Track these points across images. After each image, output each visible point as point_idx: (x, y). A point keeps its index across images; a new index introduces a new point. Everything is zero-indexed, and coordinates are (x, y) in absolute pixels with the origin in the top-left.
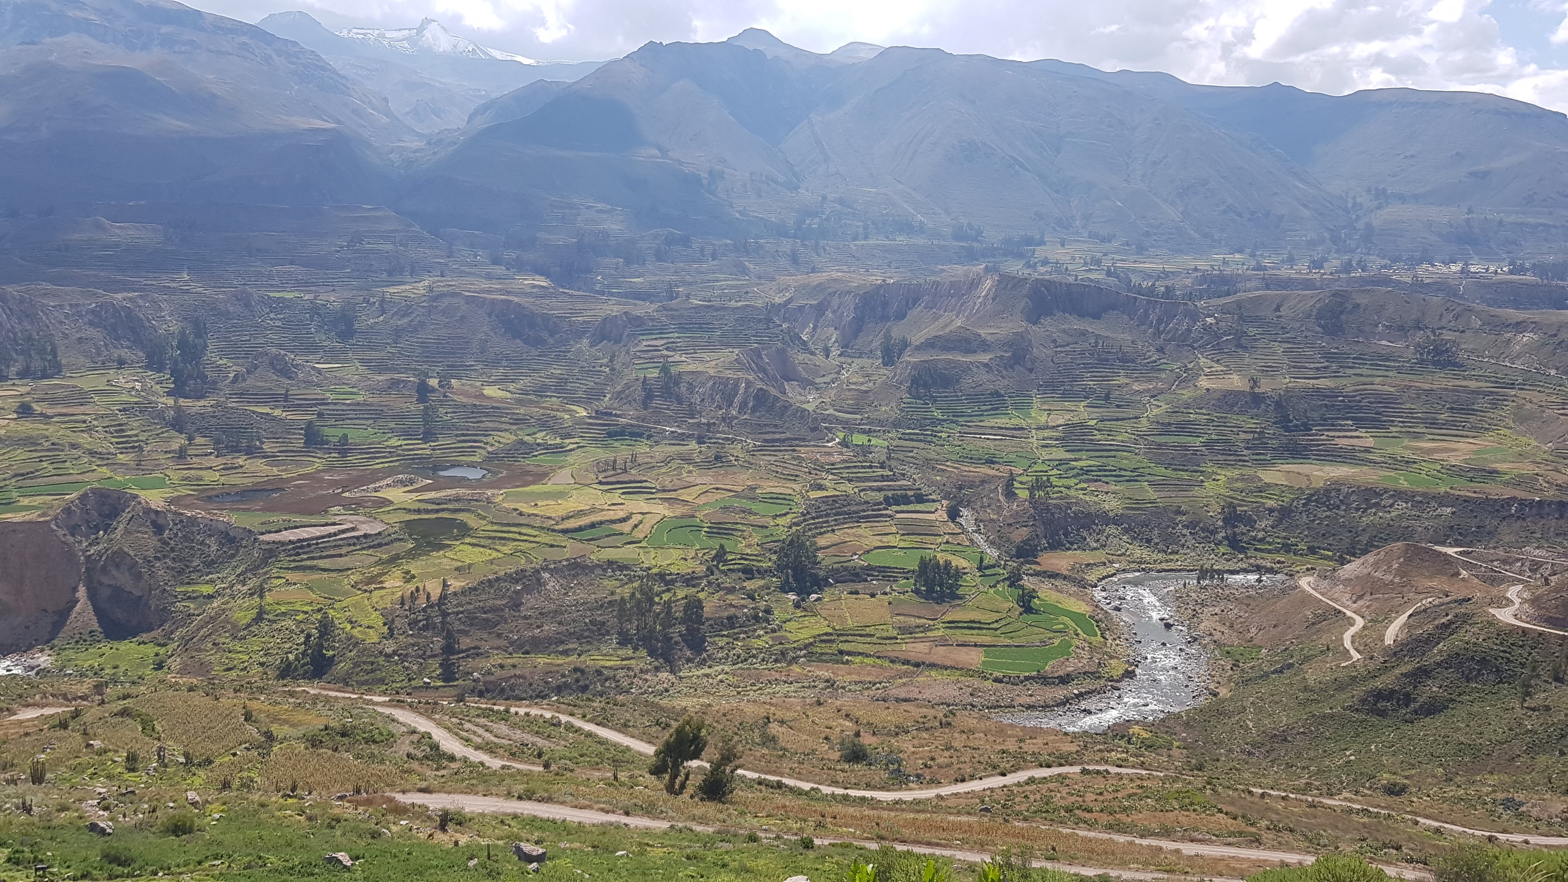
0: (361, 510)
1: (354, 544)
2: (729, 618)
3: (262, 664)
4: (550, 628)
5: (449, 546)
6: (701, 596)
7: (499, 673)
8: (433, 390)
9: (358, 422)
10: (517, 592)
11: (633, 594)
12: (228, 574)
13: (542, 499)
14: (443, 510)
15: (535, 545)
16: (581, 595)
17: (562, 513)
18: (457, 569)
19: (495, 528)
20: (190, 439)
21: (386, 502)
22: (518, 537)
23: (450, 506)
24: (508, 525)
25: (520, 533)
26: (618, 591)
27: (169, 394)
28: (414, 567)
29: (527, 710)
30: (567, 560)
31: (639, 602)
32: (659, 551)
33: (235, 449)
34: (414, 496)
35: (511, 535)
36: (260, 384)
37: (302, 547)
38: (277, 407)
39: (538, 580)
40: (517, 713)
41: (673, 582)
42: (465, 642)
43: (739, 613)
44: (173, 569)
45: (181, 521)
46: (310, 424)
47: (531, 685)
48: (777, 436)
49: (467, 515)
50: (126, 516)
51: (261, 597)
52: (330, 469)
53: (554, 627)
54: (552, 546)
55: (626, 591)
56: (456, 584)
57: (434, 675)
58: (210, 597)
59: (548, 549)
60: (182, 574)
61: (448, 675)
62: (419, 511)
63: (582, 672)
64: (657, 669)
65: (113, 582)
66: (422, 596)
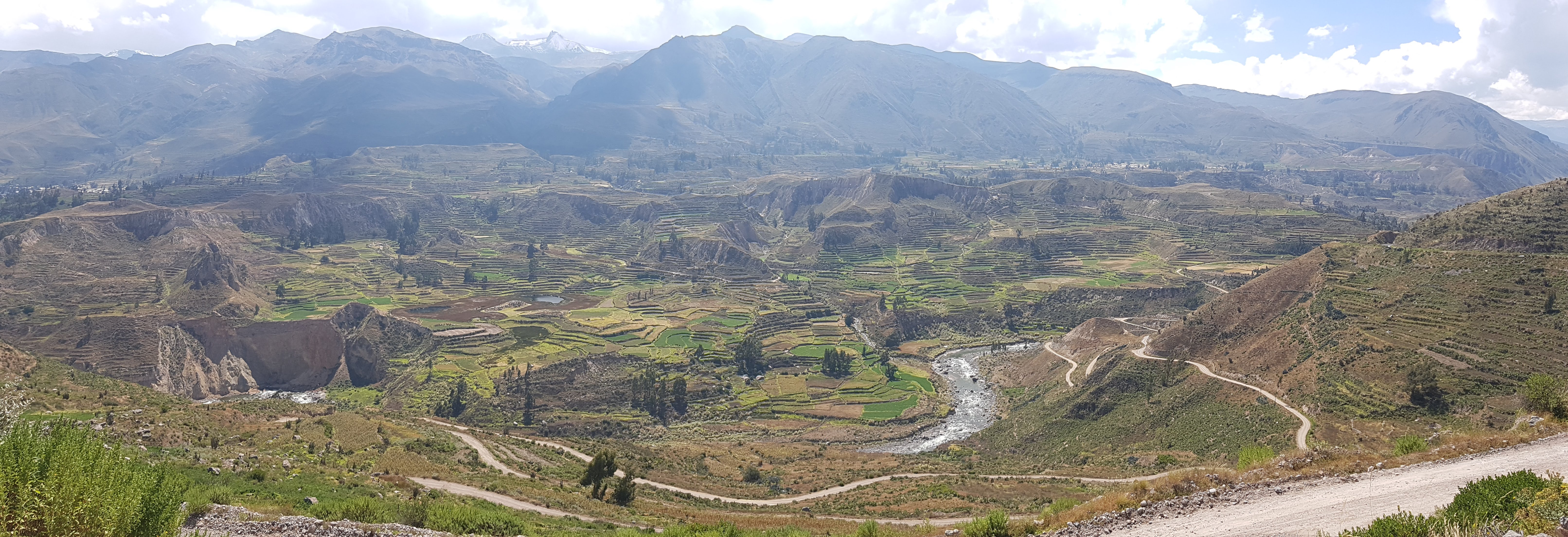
0: (490, 321)
1: (483, 340)
2: (703, 391)
3: (428, 406)
4: (590, 395)
5: (536, 343)
6: (685, 378)
7: (558, 421)
8: (537, 250)
9: (492, 269)
10: (571, 373)
11: (642, 376)
12: (416, 353)
13: (593, 316)
14: (535, 322)
15: (586, 344)
16: (611, 376)
17: (605, 325)
18: (539, 357)
19: (564, 333)
20: (405, 277)
21: (505, 316)
22: (576, 339)
23: (539, 320)
24: (571, 332)
25: (578, 337)
26: (634, 374)
27: (397, 252)
28: (515, 355)
29: (545, 443)
30: (603, 354)
31: (646, 380)
32: (662, 349)
33: (427, 284)
34: (519, 313)
35: (572, 338)
36: (443, 247)
37: (454, 340)
38: (451, 260)
39: (585, 365)
40: (539, 445)
41: (669, 368)
42: (539, 402)
43: (709, 388)
44: (388, 349)
45: (394, 323)
46: (467, 269)
47: (576, 430)
48: (742, 277)
49: (549, 325)
50: (367, 318)
51: (431, 367)
52: (477, 296)
53: (593, 395)
54: (596, 345)
55: (639, 375)
56: (536, 366)
57: (519, 420)
58: (406, 366)
59: (593, 347)
60: (393, 352)
61: (527, 421)
62: (521, 322)
63: (609, 423)
64: (655, 423)
65: (358, 355)
66: (516, 372)
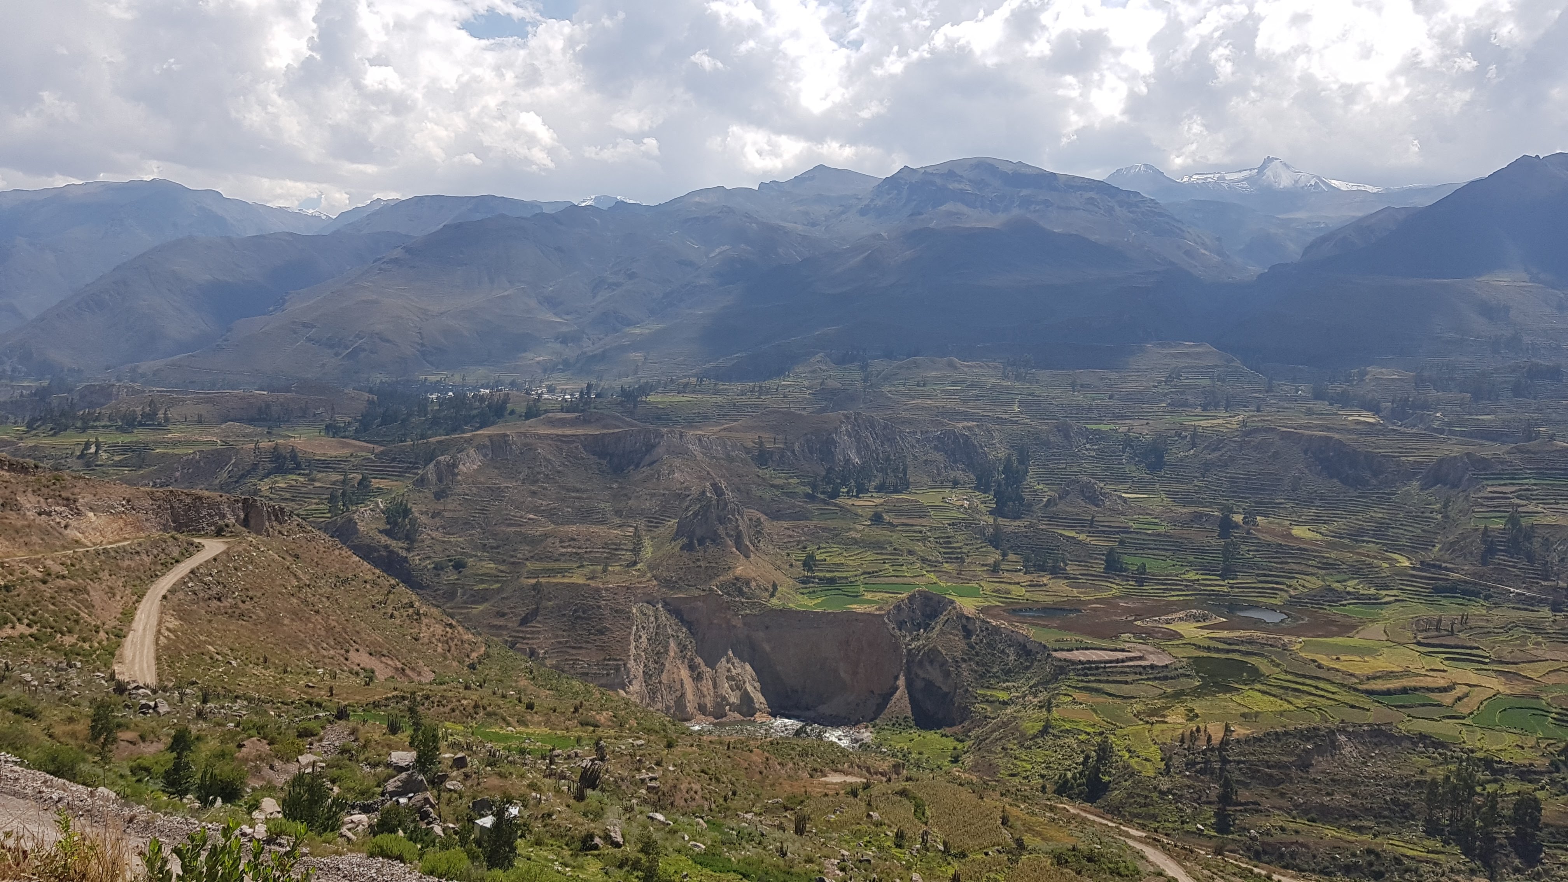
0: (1151, 641)
1: (1140, 674)
3: (1042, 776)
4: (1341, 798)
5: (1237, 689)
6: (1540, 795)
7: (1279, 835)
8: (1237, 526)
9: (1157, 552)
10: (1305, 750)
11: (1447, 778)
12: (1023, 684)
13: (1346, 654)
14: (1234, 651)
15: (1333, 703)
16: (1384, 768)
17: (1370, 672)
18: (1243, 715)
19: (1289, 677)
20: (1004, 555)
21: (1176, 635)
22: (1314, 691)
23: (1243, 648)
24: (1304, 676)
25: (1317, 687)
26: (1429, 770)
27: (991, 513)
28: (1199, 706)
30: (1369, 725)
31: (1455, 787)
32: (1488, 733)
33: (1042, 568)
34: (1205, 633)
35: (1305, 688)
36: (1070, 509)
37: (1090, 669)
38: (1082, 532)
39: (1333, 742)
41: (1503, 772)
42: (1244, 795)
44: (976, 672)
45: (987, 629)
46: (1112, 549)
47: (1314, 857)
49: (1260, 659)
50: (943, 617)
51: (1049, 711)
52: (1126, 596)
53: (1347, 798)
54: (1352, 707)
55: (1440, 773)
56: (1240, 731)
57: (1208, 822)
58: (1005, 703)
59: (1348, 709)
60: (983, 677)
61: (1223, 825)
62: (1209, 649)
63: (1377, 855)
64: (1472, 872)
65: (927, 676)
66: (1203, 738)
